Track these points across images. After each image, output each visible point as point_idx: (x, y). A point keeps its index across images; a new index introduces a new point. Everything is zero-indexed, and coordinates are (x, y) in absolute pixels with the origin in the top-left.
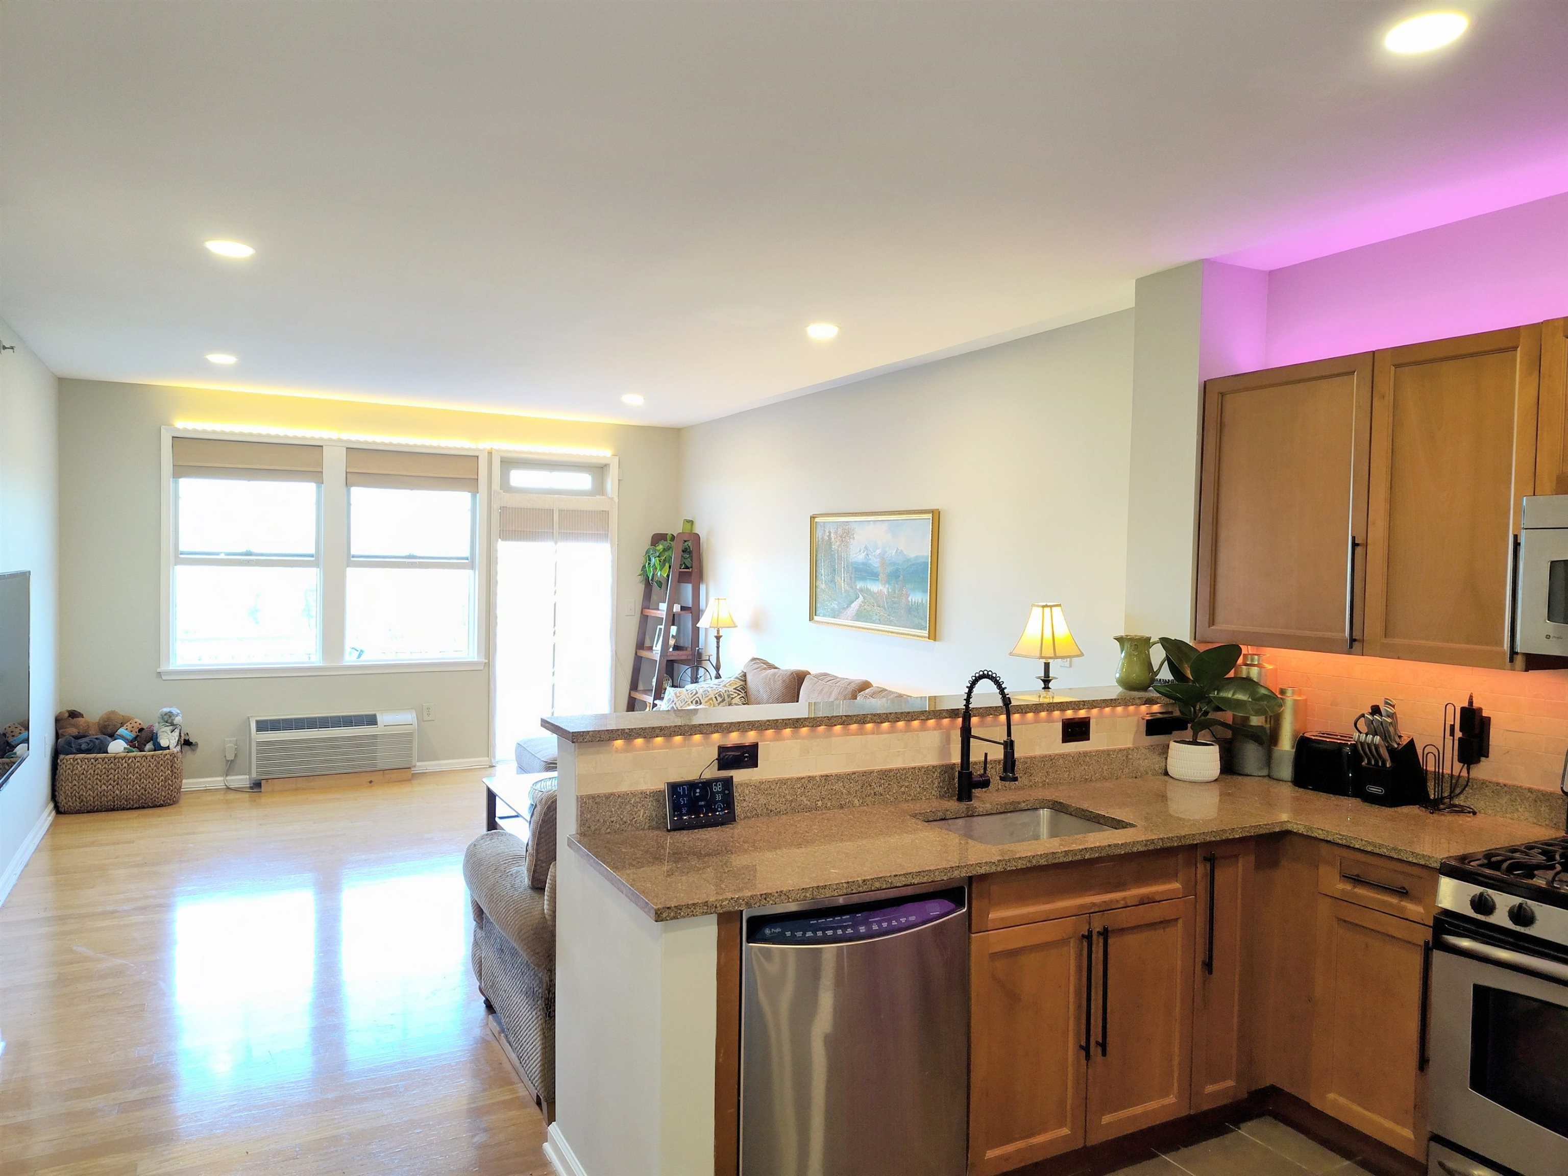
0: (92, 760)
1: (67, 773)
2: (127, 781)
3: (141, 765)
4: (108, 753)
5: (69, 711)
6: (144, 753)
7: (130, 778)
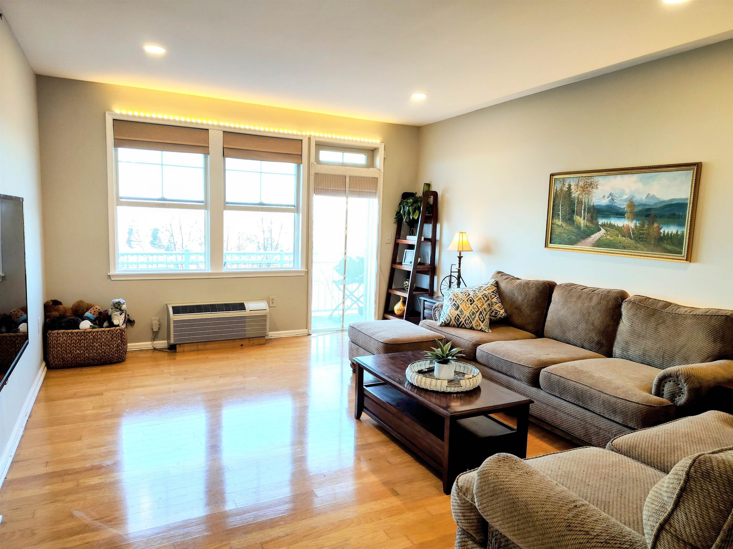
0: (69, 334)
1: (53, 342)
2: (93, 347)
3: (101, 337)
4: (79, 329)
5: (52, 301)
6: (103, 329)
7: (95, 345)
